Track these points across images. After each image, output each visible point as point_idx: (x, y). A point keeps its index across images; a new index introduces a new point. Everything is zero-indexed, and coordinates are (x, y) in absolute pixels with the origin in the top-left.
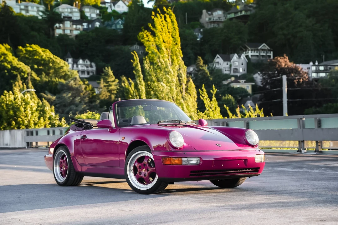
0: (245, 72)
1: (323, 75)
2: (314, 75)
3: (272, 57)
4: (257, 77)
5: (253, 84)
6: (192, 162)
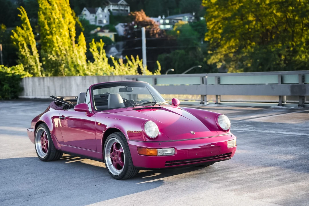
0: (108, 23)
1: (168, 27)
2: (162, 27)
3: (129, 11)
4: (118, 28)
5: (115, 33)
6: (167, 153)
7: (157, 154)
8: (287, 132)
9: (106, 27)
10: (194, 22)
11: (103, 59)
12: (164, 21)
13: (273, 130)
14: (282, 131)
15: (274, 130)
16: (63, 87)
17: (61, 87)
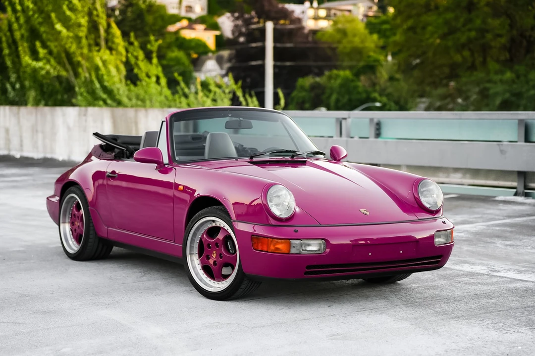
0: (205, 13)
1: (324, 24)
4: (222, 23)
5: (218, 33)
6: (309, 248)
7: (290, 251)
8: (520, 272)
9: (201, 20)
10: (375, 17)
11: (158, 78)
12: (315, 13)
13: (483, 265)
14: (507, 267)
15: (486, 262)
16: (37, 131)
17: (34, 130)
